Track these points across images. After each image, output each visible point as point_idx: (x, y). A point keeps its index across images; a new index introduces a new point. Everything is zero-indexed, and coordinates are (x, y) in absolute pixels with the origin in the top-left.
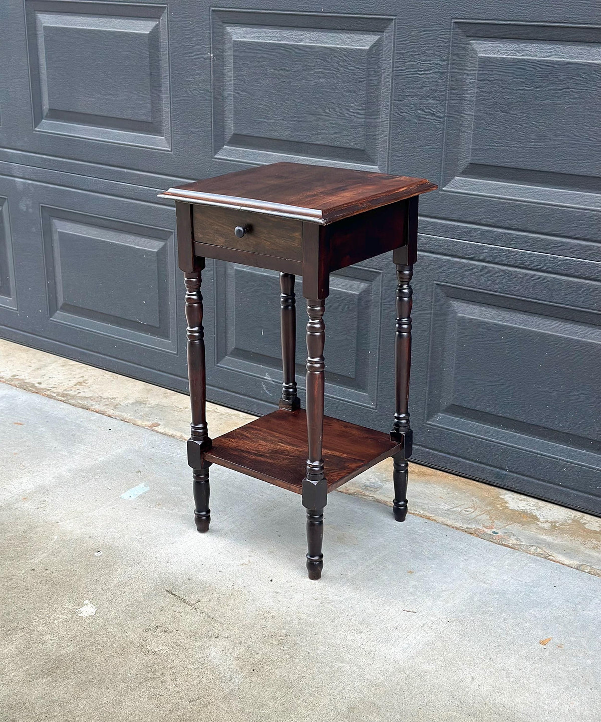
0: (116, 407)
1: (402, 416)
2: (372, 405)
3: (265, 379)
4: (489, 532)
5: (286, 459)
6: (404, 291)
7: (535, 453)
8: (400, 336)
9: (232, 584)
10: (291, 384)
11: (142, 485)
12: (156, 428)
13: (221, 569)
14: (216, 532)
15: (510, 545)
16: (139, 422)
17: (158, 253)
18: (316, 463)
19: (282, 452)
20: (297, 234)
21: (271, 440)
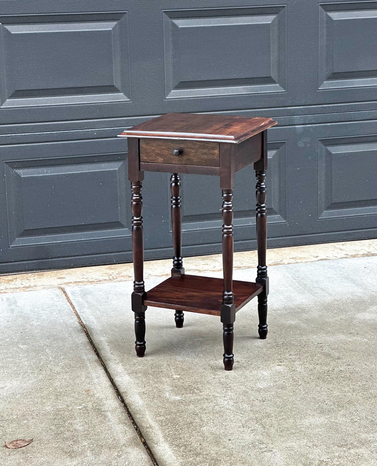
1: (263, 267)
6: (262, 186)
8: (262, 215)
18: (231, 293)
19: (193, 296)
20: (216, 151)
21: (181, 291)
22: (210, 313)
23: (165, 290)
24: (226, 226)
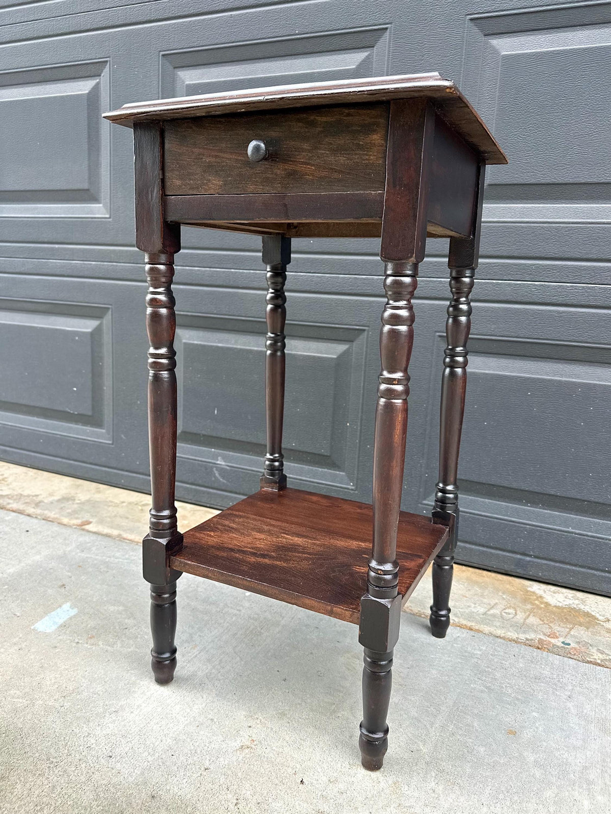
0: (37, 505)
1: (450, 488)
2: (352, 486)
3: (218, 464)
4: (558, 642)
5: (306, 559)
6: (461, 306)
7: (572, 533)
8: (453, 374)
9: (235, 801)
10: (277, 455)
11: (66, 606)
12: (87, 527)
13: (207, 764)
14: (186, 680)
15: (599, 661)
16: (65, 521)
17: (92, 334)
18: (388, 567)
19: (293, 548)
20: (375, 137)
21: (269, 531)
22: (331, 613)
23: (234, 526)
24: (386, 374)
